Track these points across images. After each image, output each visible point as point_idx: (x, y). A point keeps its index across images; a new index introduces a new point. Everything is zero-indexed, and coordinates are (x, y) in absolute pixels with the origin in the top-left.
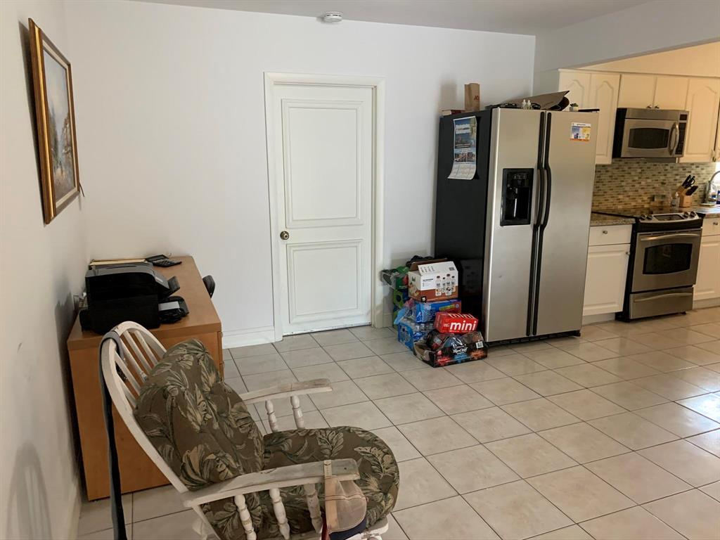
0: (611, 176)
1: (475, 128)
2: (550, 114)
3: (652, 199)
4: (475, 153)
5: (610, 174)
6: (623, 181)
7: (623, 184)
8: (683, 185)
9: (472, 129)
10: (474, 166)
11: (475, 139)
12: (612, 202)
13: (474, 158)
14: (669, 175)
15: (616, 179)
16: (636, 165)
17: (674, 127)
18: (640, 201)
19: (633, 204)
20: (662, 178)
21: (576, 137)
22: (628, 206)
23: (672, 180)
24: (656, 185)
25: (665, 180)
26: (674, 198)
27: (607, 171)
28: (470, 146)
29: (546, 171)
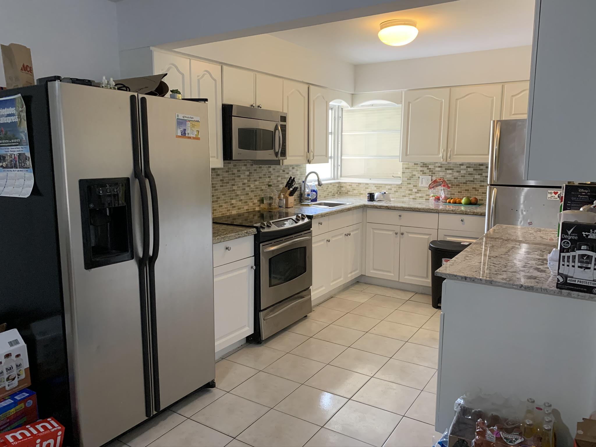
0: (221, 180)
1: (24, 114)
2: (143, 100)
3: (262, 201)
4: (28, 154)
5: (220, 178)
6: (233, 185)
7: (235, 188)
8: (286, 187)
9: (19, 116)
10: (30, 175)
11: (26, 131)
12: (226, 208)
13: (29, 163)
14: (272, 177)
15: (228, 183)
16: (244, 168)
17: (276, 128)
18: (251, 204)
19: (246, 208)
20: (268, 180)
21: (184, 133)
22: (241, 211)
23: (275, 181)
24: (263, 187)
25: (270, 182)
26: (280, 200)
27: (218, 175)
28: (19, 144)
29: (147, 181)
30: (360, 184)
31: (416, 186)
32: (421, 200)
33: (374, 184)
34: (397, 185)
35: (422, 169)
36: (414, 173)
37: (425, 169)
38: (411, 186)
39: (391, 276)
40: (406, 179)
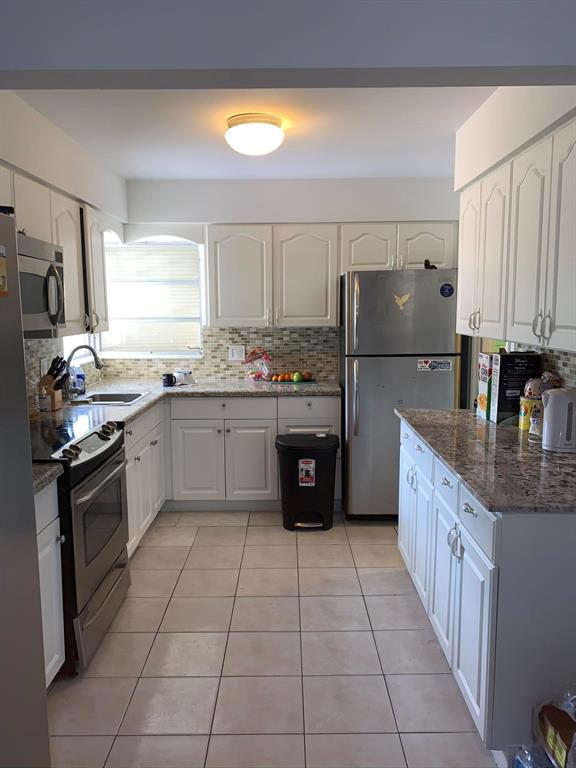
8: (48, 373)
17: (50, 272)
30: (138, 360)
31: (224, 360)
32: (233, 379)
33: (161, 360)
34: (197, 360)
35: (230, 336)
36: (221, 342)
37: (236, 336)
38: (218, 360)
39: (213, 494)
40: (209, 352)
